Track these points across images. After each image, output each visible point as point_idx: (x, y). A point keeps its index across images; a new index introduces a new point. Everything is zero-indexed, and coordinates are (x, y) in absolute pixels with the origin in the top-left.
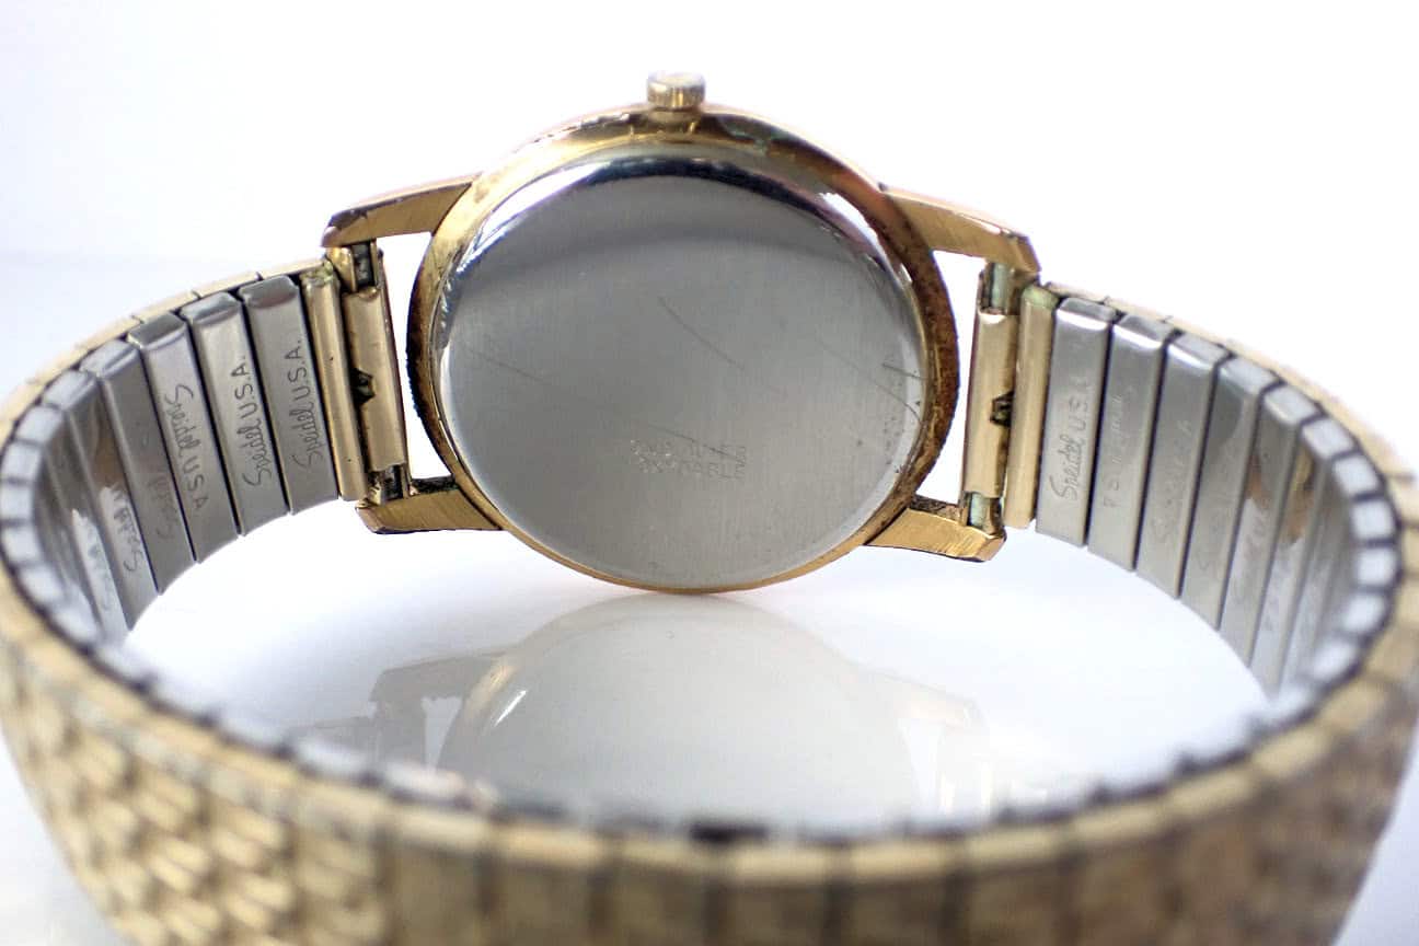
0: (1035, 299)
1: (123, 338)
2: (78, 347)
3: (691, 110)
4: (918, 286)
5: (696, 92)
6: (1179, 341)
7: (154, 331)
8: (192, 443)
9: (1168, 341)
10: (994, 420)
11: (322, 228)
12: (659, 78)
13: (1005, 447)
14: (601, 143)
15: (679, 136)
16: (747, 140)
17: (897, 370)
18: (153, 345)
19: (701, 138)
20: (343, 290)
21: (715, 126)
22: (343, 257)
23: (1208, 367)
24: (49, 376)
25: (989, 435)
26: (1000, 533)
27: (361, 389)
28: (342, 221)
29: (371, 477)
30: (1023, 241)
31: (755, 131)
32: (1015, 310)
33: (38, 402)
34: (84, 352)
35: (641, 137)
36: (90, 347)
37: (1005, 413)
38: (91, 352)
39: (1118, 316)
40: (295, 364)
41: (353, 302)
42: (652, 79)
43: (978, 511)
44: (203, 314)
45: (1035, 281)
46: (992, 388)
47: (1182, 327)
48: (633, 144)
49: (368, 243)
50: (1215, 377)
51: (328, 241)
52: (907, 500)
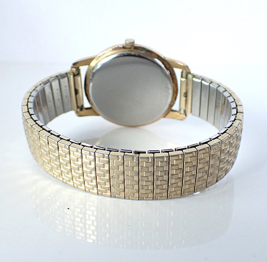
0: (190, 76)
1: (40, 85)
2: (34, 86)
3: (133, 46)
4: (171, 74)
5: (133, 42)
6: (212, 83)
7: (45, 83)
8: (50, 102)
9: (210, 84)
10: (184, 96)
11: (71, 65)
12: (128, 40)
13: (186, 101)
14: (118, 51)
15: (130, 50)
16: (142, 50)
17: (168, 88)
18: (45, 85)
19: (134, 50)
20: (74, 76)
21: (136, 48)
22: (74, 70)
23: (216, 88)
24: (31, 91)
25: (184, 99)
26: (186, 115)
27: (76, 92)
28: (75, 64)
29: (78, 107)
30: (187, 67)
31: (143, 49)
32: (187, 78)
33: (30, 96)
34: (35, 87)
35: (124, 50)
36: (36, 86)
37: (186, 95)
38: (36, 87)
39: (203, 79)
40: (66, 88)
41: (75, 77)
42: (126, 40)
43: (182, 112)
44: (53, 80)
45: (190, 73)
46: (184, 91)
47: (212, 81)
48: (123, 51)
49: (78, 67)
50: (217, 90)
51: (72, 67)
52: (170, 110)
